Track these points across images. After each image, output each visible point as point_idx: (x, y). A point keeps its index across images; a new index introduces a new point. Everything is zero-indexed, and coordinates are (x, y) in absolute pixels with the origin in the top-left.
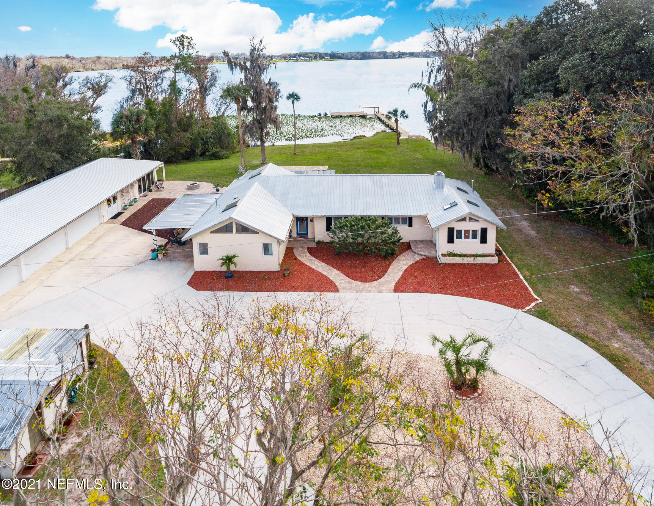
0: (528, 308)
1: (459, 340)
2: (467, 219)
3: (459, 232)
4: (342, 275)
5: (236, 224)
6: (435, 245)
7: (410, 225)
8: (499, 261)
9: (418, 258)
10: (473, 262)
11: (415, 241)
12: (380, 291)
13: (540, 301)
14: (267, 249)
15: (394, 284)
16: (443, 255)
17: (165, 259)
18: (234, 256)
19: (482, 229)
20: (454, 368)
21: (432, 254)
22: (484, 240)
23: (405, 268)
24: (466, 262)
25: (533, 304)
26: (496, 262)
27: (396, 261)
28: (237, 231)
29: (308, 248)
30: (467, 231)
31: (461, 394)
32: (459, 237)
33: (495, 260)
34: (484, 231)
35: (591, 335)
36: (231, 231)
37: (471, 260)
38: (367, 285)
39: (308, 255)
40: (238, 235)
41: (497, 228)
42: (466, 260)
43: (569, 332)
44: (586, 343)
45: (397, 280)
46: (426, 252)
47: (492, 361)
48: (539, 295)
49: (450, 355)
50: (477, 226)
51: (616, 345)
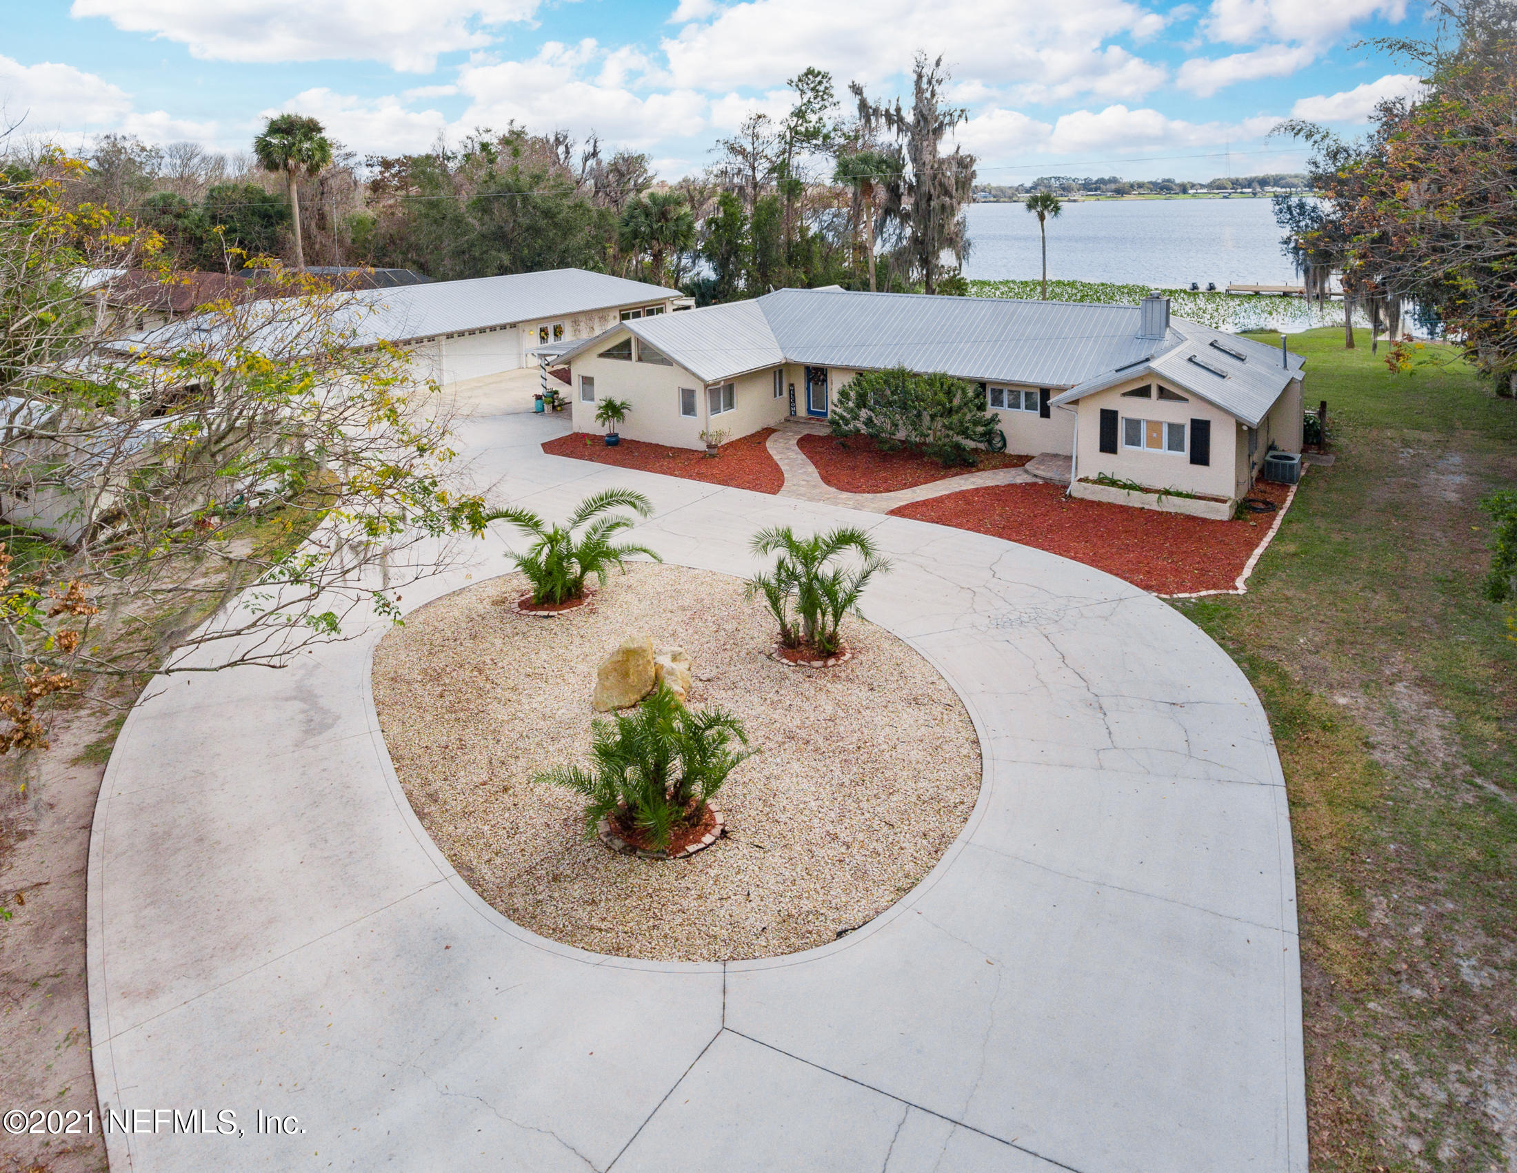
0: (1182, 595)
2: (1154, 392)
3: (1133, 425)
4: (816, 475)
5: (638, 340)
7: (1046, 413)
8: (1235, 517)
9: (1023, 479)
10: (1155, 507)
12: (859, 508)
13: (1240, 592)
14: (688, 403)
15: (902, 504)
16: (1087, 481)
17: (554, 414)
19: (1194, 423)
21: (1057, 474)
22: (1200, 455)
23: (968, 488)
24: (1138, 505)
26: (1227, 517)
27: (964, 476)
28: (638, 359)
29: (807, 435)
30: (1154, 425)
32: (1133, 440)
33: (1224, 513)
34: (1201, 430)
36: (629, 357)
37: (1150, 502)
39: (795, 446)
40: (640, 364)
41: (1239, 425)
42: (1136, 500)
45: (920, 499)
46: (1047, 473)
50: (1182, 415)
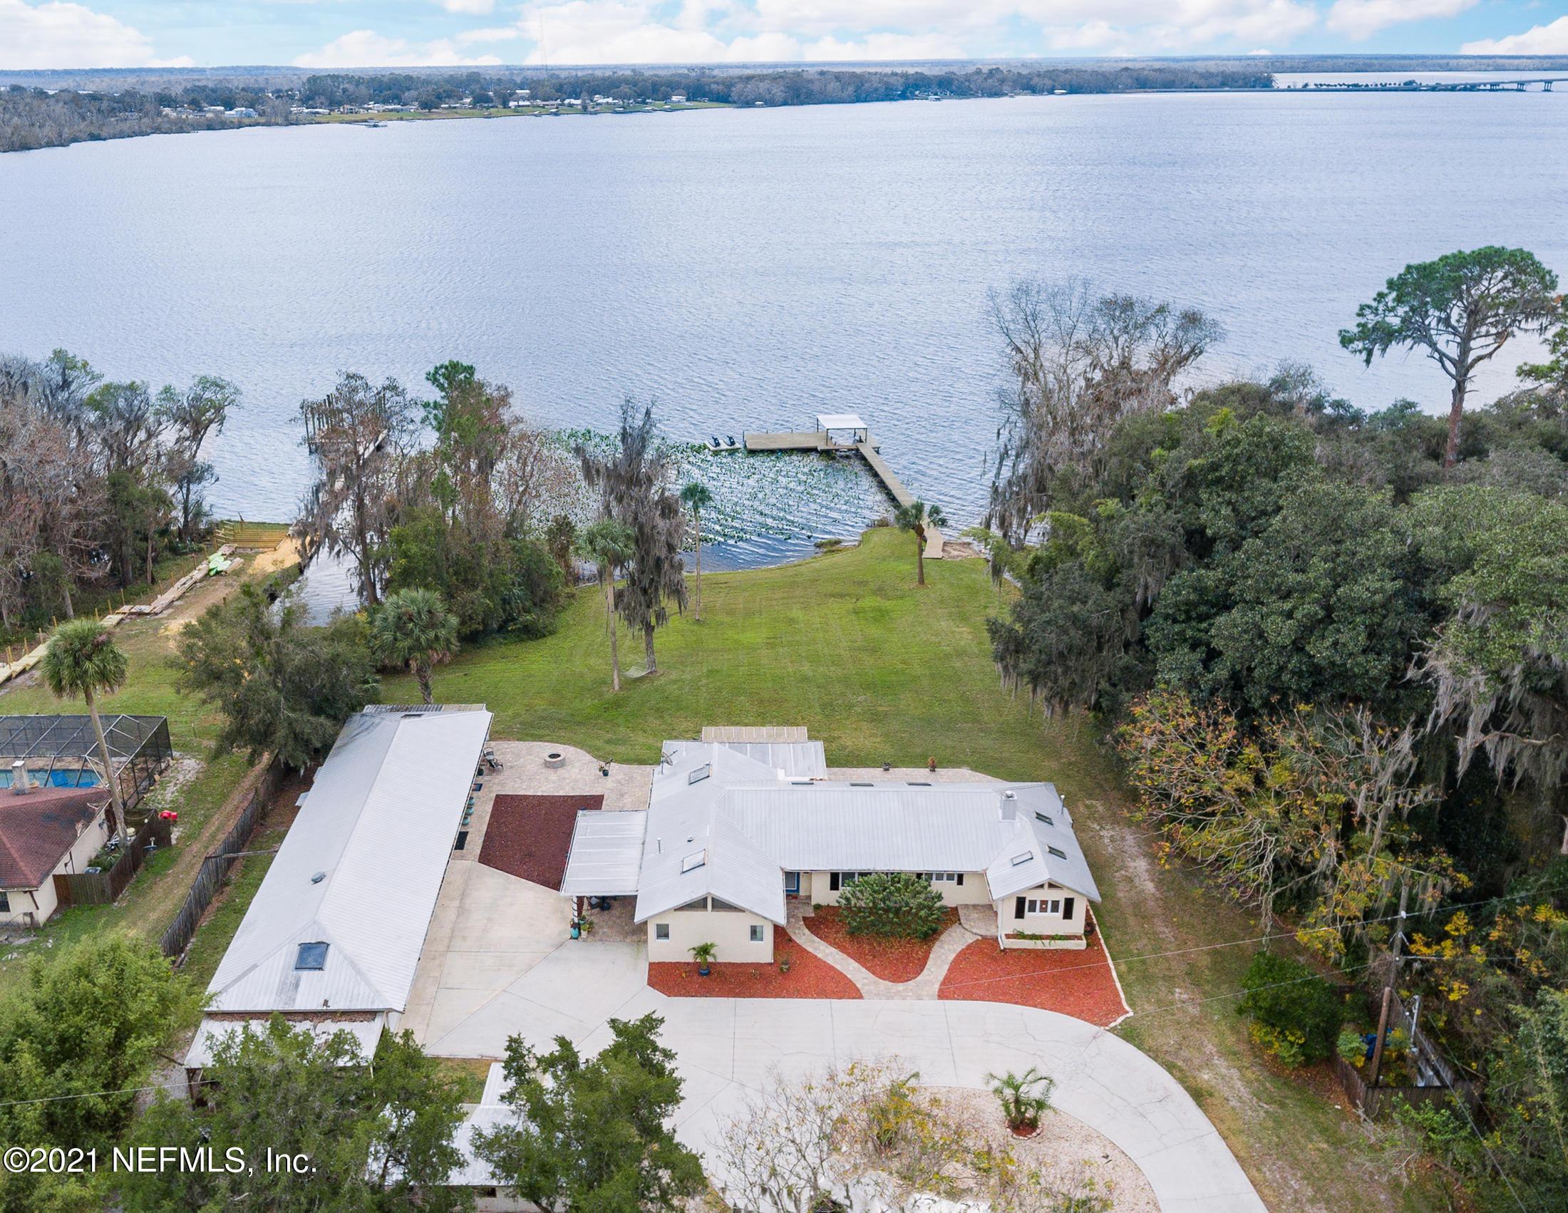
0: (1113, 1025)
1: (1019, 1078)
2: (1046, 886)
3: (1033, 903)
4: (864, 970)
5: (713, 899)
6: (996, 913)
7: (960, 882)
8: (1088, 945)
9: (970, 939)
10: (1049, 947)
11: (967, 906)
12: (919, 998)
13: (1131, 1014)
14: (755, 933)
15: (937, 986)
16: (1008, 936)
17: (591, 938)
18: (712, 945)
19: (1067, 899)
20: (1012, 1106)
21: (989, 932)
22: (1068, 914)
23: (952, 957)
25: (1122, 1018)
26: (1084, 947)
27: (938, 944)
28: (713, 907)
29: (805, 919)
30: (1044, 902)
31: (1019, 1134)
32: (1032, 909)
33: (1082, 945)
34: (1069, 903)
35: (1180, 1063)
36: (705, 907)
37: (1046, 944)
38: (900, 987)
39: (807, 931)
40: (715, 913)
41: (1088, 899)
42: (1038, 945)
43: (1155, 1059)
44: (1171, 1073)
45: (941, 979)
46: (983, 930)
47: (1054, 1099)
48: (1132, 1005)
49: (1009, 1093)
50: (1060, 896)
51: (1206, 1077)
